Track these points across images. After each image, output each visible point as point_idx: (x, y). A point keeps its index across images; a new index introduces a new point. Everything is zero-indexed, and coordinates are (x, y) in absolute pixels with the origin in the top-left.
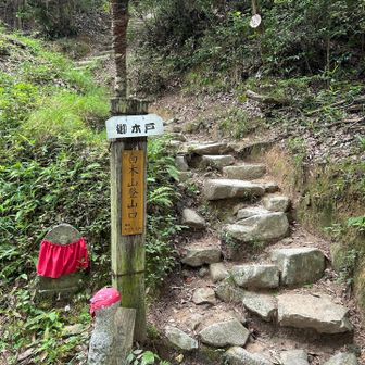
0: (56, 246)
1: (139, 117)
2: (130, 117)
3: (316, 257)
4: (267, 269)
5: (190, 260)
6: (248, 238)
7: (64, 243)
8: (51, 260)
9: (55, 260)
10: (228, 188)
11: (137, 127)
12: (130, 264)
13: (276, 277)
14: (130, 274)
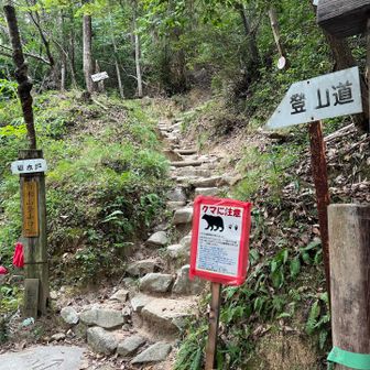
2: (25, 160)
4: (159, 277)
11: (30, 166)
12: (32, 256)
13: (166, 285)
14: (32, 263)
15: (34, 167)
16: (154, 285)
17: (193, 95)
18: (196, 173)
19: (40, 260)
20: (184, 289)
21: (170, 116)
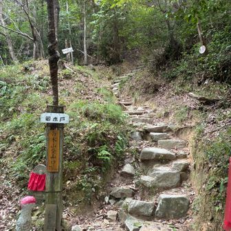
0: (37, 175)
1: (58, 114)
2: (52, 114)
3: (181, 202)
4: (145, 204)
5: (115, 193)
6: (149, 185)
7: (40, 174)
8: (34, 182)
9: (36, 182)
10: (151, 153)
11: (56, 118)
12: (52, 186)
13: (151, 211)
14: (52, 192)
15: (59, 119)
16: (142, 210)
17: (124, 66)
18: (143, 121)
19: (59, 190)
20: (164, 214)
21: (110, 79)
